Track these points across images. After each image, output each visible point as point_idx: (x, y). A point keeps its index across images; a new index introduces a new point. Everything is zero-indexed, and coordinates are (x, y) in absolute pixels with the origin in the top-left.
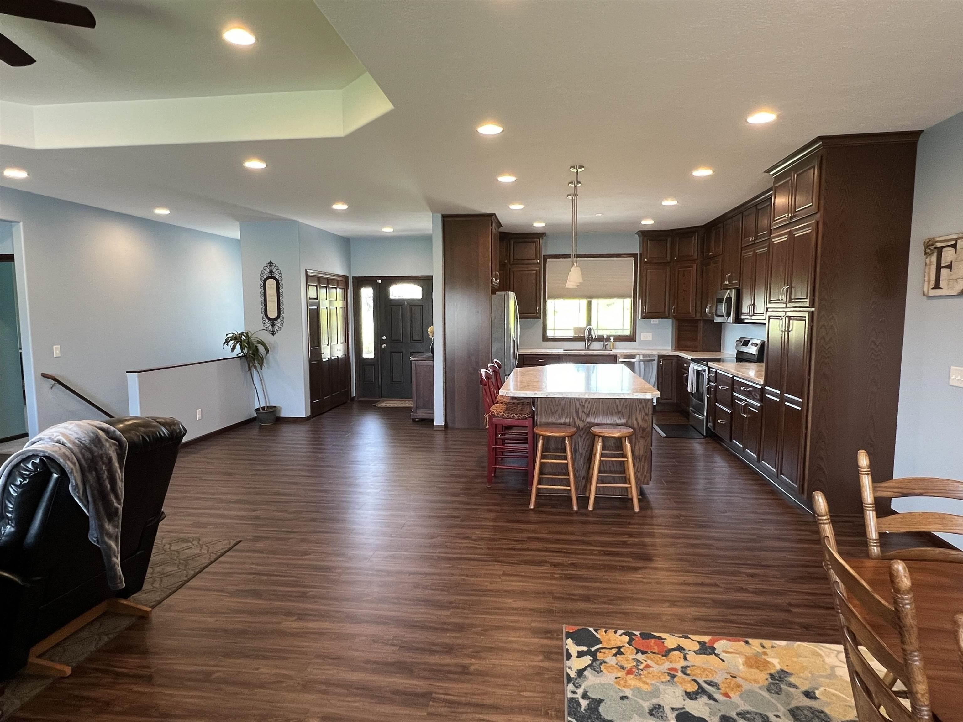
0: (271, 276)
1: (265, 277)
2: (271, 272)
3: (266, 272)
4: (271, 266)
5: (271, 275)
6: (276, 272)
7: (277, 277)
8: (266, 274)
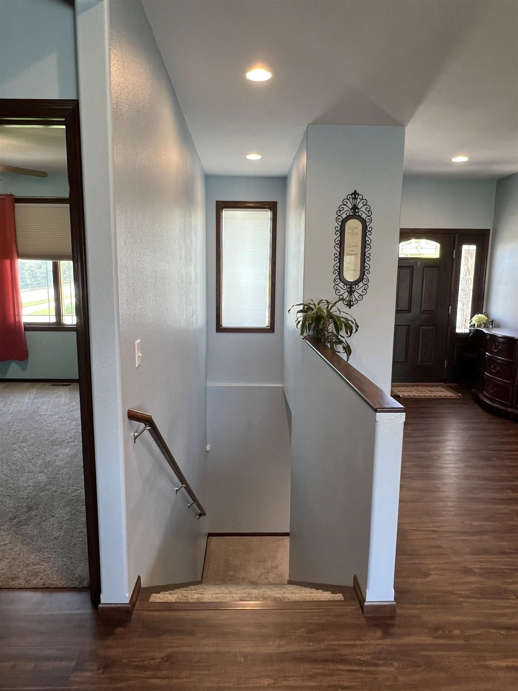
0: (355, 214)
1: (344, 216)
2: (355, 208)
3: (346, 208)
4: (355, 198)
5: (355, 212)
6: (363, 209)
7: (364, 216)
8: (347, 211)
